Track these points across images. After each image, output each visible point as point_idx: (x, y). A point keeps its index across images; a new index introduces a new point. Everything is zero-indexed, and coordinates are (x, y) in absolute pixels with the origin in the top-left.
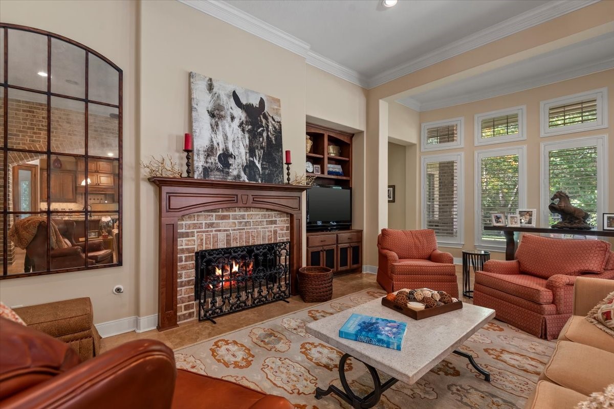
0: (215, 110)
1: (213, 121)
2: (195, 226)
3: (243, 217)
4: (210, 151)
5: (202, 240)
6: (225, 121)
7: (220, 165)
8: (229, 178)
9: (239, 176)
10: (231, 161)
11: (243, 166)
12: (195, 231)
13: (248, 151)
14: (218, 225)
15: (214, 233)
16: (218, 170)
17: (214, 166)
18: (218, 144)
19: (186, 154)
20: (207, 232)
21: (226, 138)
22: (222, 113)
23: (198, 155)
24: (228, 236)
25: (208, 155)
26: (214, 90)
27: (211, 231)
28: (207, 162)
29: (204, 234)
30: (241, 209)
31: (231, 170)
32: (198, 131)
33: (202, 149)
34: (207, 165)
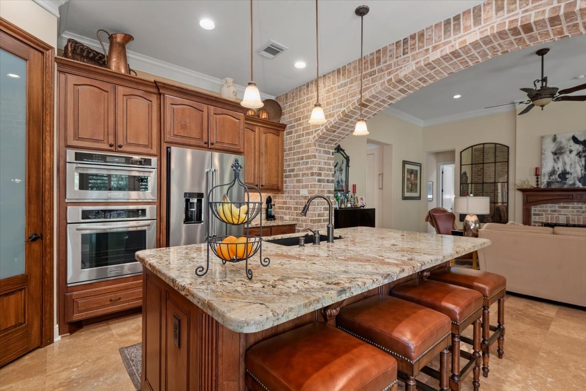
0: (557, 150)
1: (556, 157)
2: (544, 211)
3: (581, 208)
4: (553, 173)
5: (548, 218)
6: (565, 155)
7: (559, 180)
8: (566, 186)
9: (574, 184)
10: (568, 176)
11: (578, 178)
12: (544, 213)
13: (583, 168)
14: (559, 211)
15: (557, 215)
16: (558, 182)
17: (554, 180)
18: (558, 168)
19: (536, 177)
20: (552, 214)
21: (565, 163)
22: (563, 151)
23: (544, 176)
24: (567, 218)
25: (551, 175)
26: (557, 140)
27: (555, 214)
28: (550, 179)
29: (550, 216)
30: (579, 203)
31: (567, 181)
32: (544, 164)
33: (546, 173)
34: (550, 181)
